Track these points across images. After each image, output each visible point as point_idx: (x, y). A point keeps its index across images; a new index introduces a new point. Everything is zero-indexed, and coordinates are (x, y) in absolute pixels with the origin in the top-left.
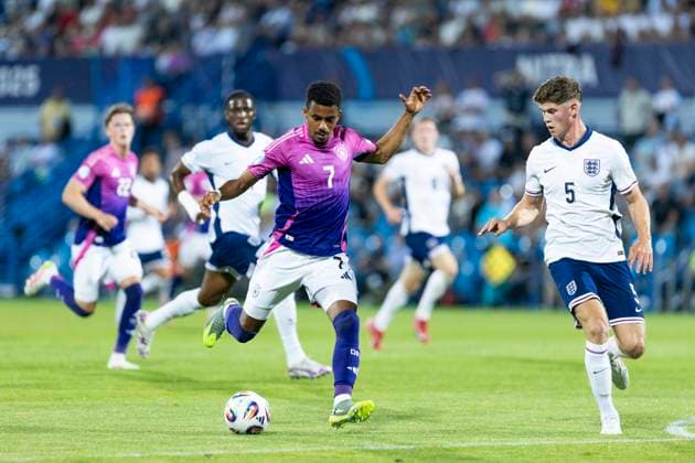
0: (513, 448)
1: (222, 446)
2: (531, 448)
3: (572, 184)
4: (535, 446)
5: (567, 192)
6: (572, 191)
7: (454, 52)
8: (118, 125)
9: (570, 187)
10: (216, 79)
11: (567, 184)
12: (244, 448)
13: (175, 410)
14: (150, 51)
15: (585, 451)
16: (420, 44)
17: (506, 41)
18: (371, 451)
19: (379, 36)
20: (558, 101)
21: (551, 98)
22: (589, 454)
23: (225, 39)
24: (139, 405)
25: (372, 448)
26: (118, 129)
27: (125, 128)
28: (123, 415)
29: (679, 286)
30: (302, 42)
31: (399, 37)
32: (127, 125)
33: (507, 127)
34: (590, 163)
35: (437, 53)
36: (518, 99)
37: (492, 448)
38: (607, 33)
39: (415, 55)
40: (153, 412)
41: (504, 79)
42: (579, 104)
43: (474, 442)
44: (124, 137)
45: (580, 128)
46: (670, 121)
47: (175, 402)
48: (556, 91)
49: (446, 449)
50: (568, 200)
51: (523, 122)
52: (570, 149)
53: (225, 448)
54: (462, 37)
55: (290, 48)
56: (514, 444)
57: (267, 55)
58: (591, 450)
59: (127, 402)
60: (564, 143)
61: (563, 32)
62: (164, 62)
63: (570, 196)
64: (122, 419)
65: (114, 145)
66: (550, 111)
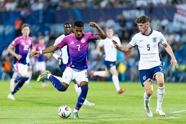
0: (122, 121)
1: (40, 121)
2: (127, 121)
3: (149, 45)
4: (128, 120)
5: (148, 47)
6: (149, 47)
7: (105, 9)
8: (25, 30)
9: (149, 46)
10: (38, 17)
11: (148, 45)
12: (46, 122)
13: (26, 111)
14: (19, 10)
15: (142, 122)
16: (95, 7)
17: (120, 6)
18: (82, 122)
19: (83, 5)
20: (143, 23)
21: (141, 22)
22: (143, 123)
23: (40, 6)
24: (16, 110)
25: (82, 121)
26: (25, 31)
27: (27, 31)
28: (11, 113)
29: (169, 75)
30: (62, 7)
31: (89, 5)
32: (28, 30)
33: (120, 30)
34: (154, 39)
35: (100, 10)
36: (123, 22)
37: (116, 121)
38: (148, 4)
39: (94, 10)
40: (20, 112)
41: (119, 17)
42: (149, 23)
43: (111, 120)
44: (26, 33)
45: (149, 30)
46: (166, 29)
47: (26, 109)
48: (142, 20)
49: (103, 122)
50: (148, 50)
51: (124, 29)
52: (147, 36)
53: (40, 122)
54: (107, 5)
55: (58, 8)
56: (122, 120)
57: (52, 11)
58: (143, 122)
59: (13, 109)
60: (145, 34)
61: (135, 4)
62: (23, 13)
63: (148, 49)
64: (11, 114)
65: (24, 36)
66: (141, 26)
